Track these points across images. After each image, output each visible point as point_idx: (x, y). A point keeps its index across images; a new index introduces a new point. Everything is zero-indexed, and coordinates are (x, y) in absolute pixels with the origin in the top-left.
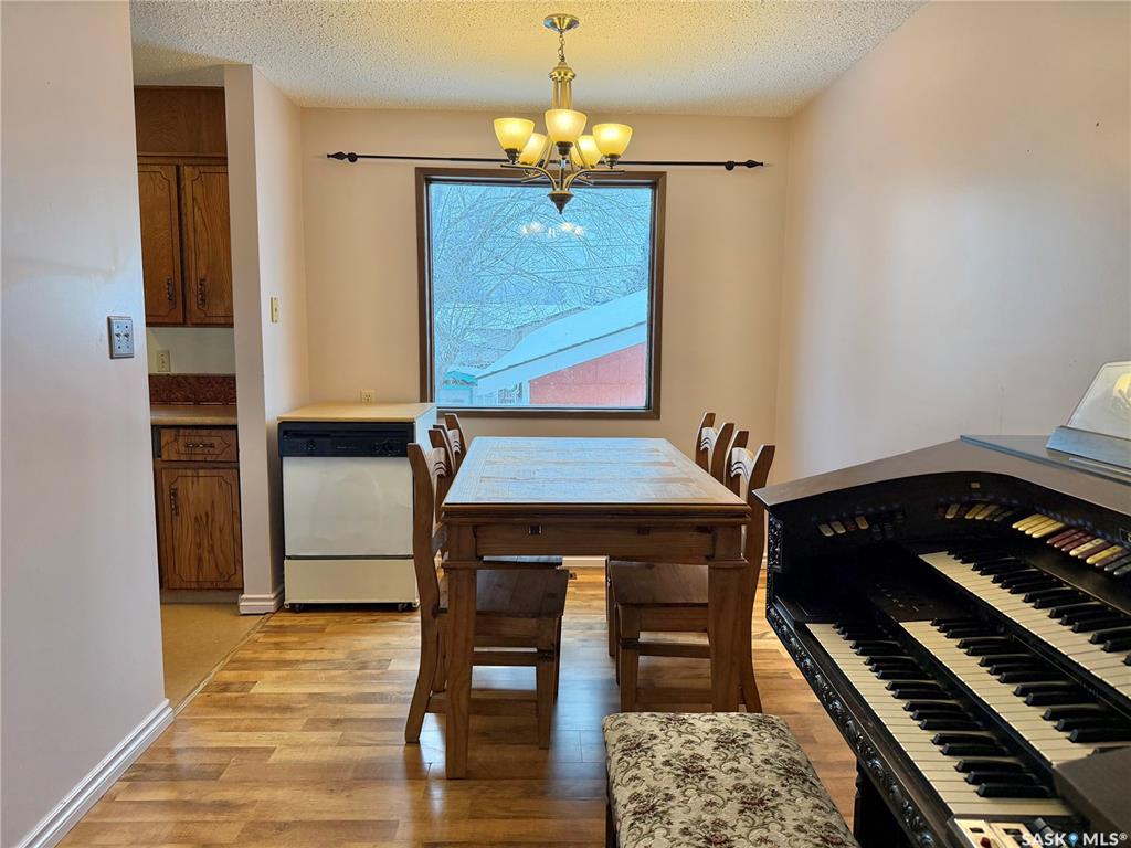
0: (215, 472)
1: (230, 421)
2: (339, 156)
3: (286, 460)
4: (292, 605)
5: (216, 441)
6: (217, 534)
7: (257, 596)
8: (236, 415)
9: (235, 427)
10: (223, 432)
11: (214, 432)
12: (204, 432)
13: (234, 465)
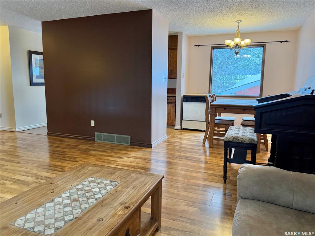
0: (171, 104)
1: (175, 95)
2: (196, 46)
3: (184, 102)
4: (183, 128)
5: (172, 99)
6: (171, 116)
7: (178, 126)
8: (176, 94)
9: (176, 97)
10: (173, 97)
11: (172, 97)
12: (170, 97)
13: (175, 103)
